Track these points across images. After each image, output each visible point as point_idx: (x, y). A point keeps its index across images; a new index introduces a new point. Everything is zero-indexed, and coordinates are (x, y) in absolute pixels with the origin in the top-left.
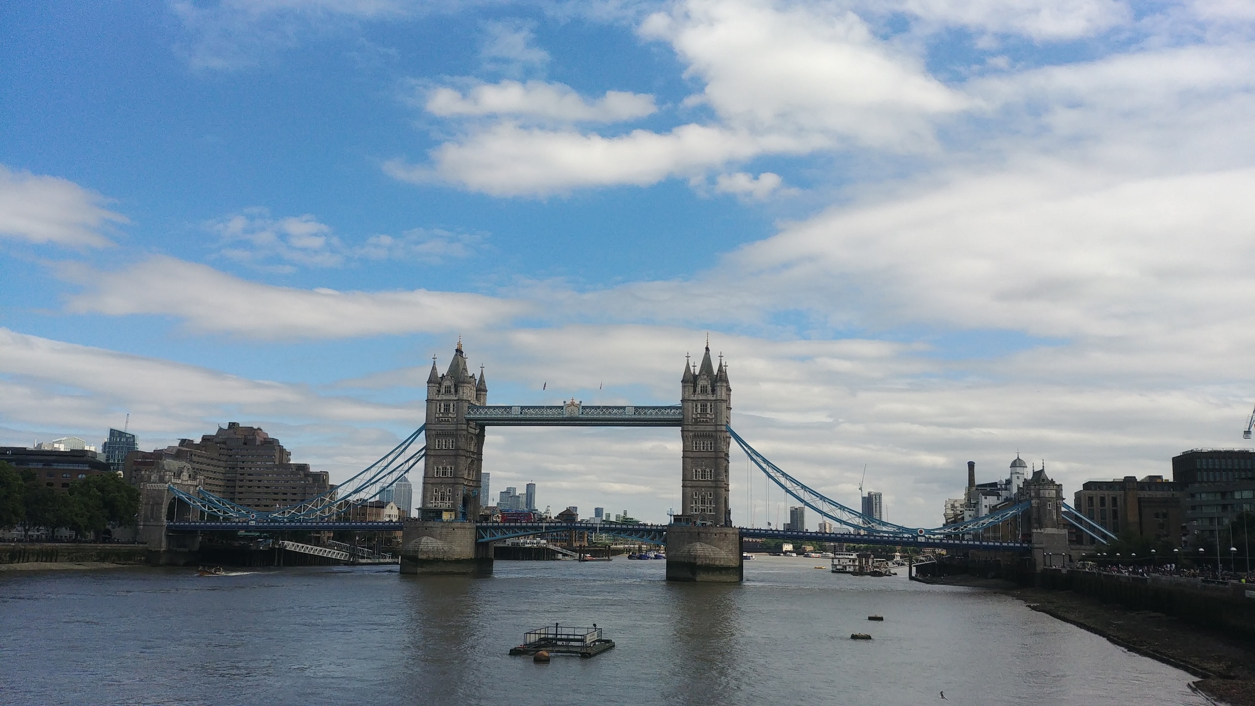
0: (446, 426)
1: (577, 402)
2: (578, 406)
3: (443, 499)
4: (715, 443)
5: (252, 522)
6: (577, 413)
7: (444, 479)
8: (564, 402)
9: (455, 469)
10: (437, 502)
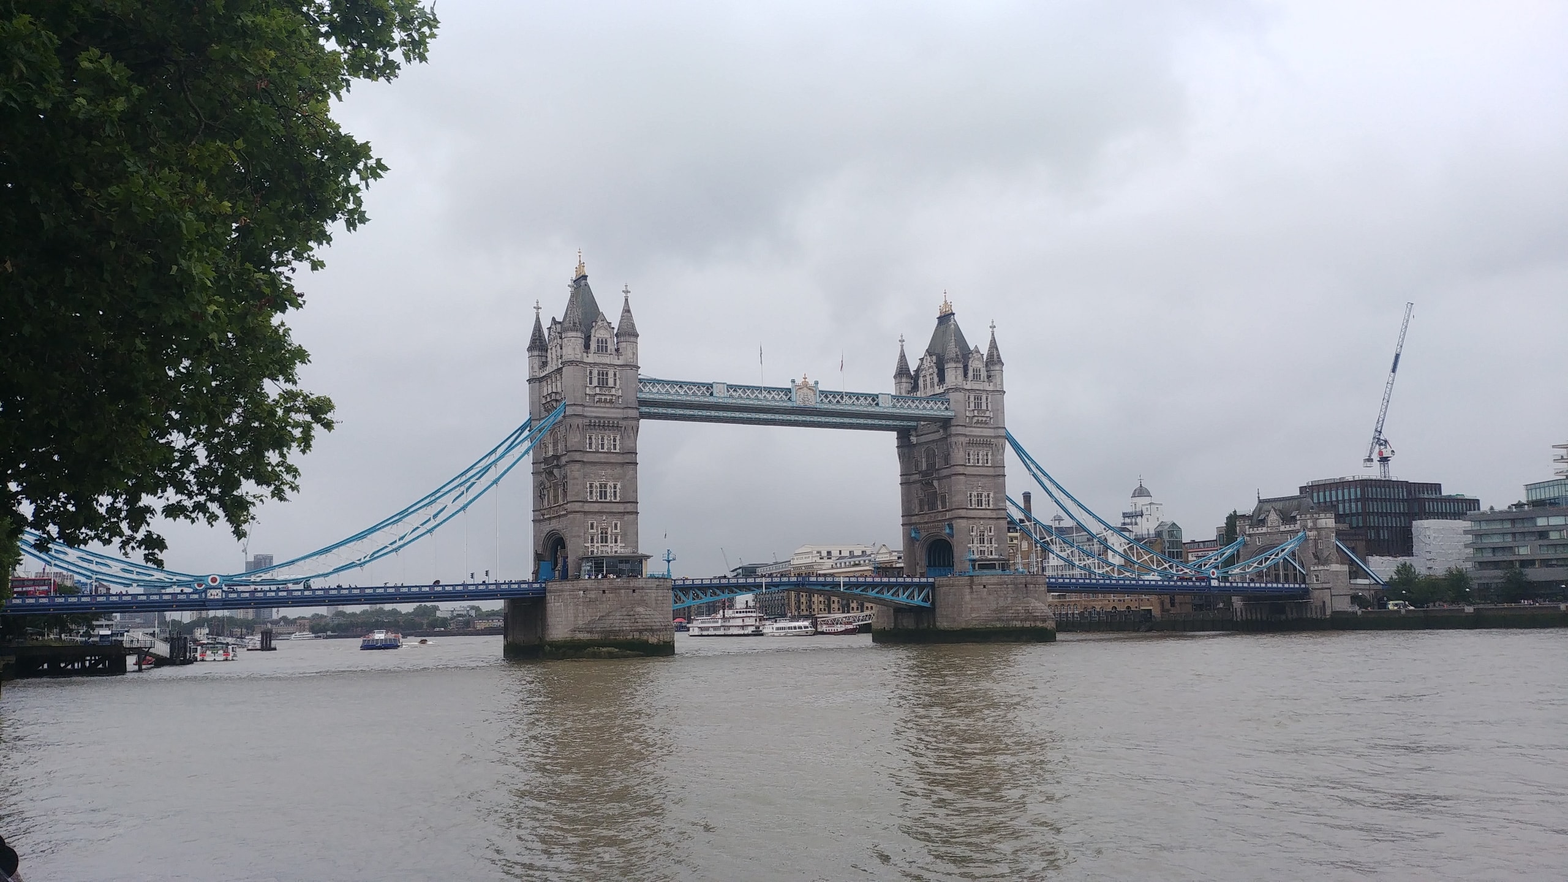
0: (605, 410)
1: (811, 383)
2: (814, 389)
3: (604, 540)
4: (992, 454)
5: (214, 592)
6: (813, 402)
7: (605, 505)
8: (793, 381)
9: (623, 488)
10: (596, 545)
